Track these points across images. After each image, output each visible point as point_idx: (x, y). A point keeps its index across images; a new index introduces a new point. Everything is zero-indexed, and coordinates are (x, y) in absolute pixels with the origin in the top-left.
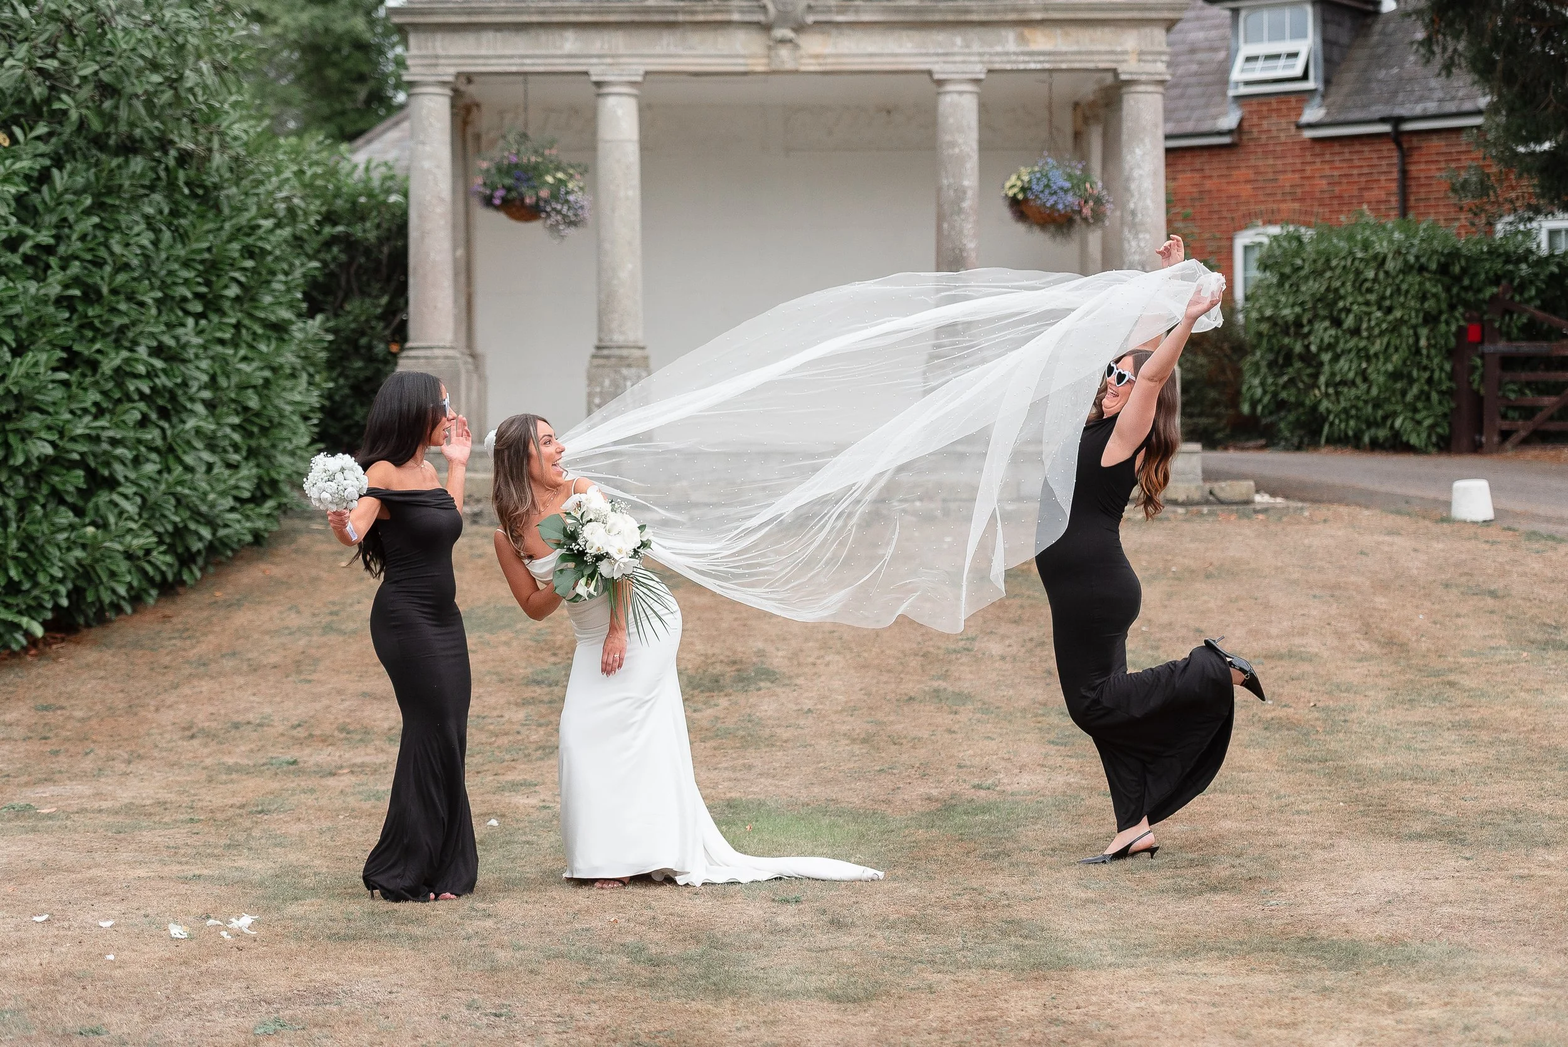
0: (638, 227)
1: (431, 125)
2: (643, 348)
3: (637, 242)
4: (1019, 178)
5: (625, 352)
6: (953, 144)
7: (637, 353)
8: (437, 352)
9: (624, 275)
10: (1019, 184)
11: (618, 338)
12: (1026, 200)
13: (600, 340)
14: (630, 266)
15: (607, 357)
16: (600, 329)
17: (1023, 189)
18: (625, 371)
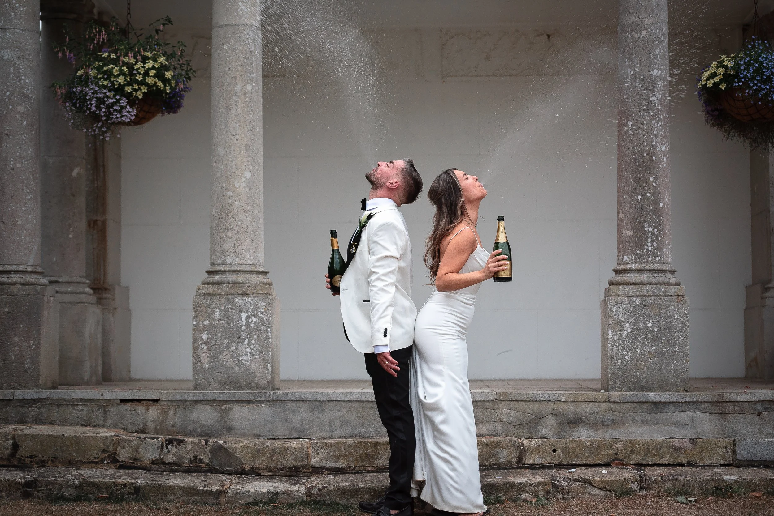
0: (259, 129)
1: (14, 9)
2: (266, 273)
3: (259, 146)
4: (721, 64)
5: (240, 278)
6: (640, 26)
7: (255, 279)
8: (14, 278)
9: (240, 185)
10: (721, 71)
11: (232, 261)
12: (730, 90)
13: (213, 264)
14: (248, 175)
15: (219, 283)
16: (213, 251)
17: (726, 78)
18: (239, 301)
